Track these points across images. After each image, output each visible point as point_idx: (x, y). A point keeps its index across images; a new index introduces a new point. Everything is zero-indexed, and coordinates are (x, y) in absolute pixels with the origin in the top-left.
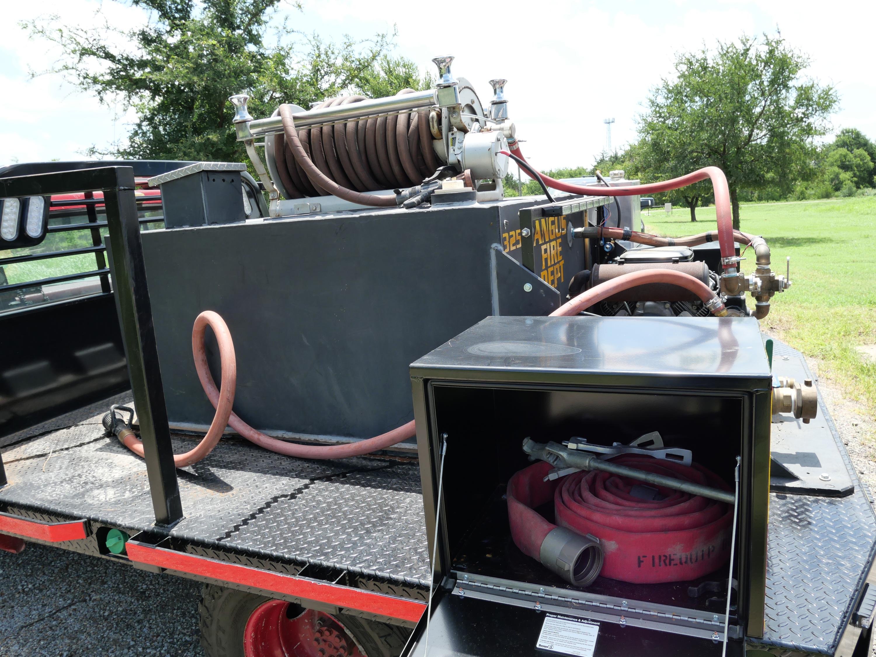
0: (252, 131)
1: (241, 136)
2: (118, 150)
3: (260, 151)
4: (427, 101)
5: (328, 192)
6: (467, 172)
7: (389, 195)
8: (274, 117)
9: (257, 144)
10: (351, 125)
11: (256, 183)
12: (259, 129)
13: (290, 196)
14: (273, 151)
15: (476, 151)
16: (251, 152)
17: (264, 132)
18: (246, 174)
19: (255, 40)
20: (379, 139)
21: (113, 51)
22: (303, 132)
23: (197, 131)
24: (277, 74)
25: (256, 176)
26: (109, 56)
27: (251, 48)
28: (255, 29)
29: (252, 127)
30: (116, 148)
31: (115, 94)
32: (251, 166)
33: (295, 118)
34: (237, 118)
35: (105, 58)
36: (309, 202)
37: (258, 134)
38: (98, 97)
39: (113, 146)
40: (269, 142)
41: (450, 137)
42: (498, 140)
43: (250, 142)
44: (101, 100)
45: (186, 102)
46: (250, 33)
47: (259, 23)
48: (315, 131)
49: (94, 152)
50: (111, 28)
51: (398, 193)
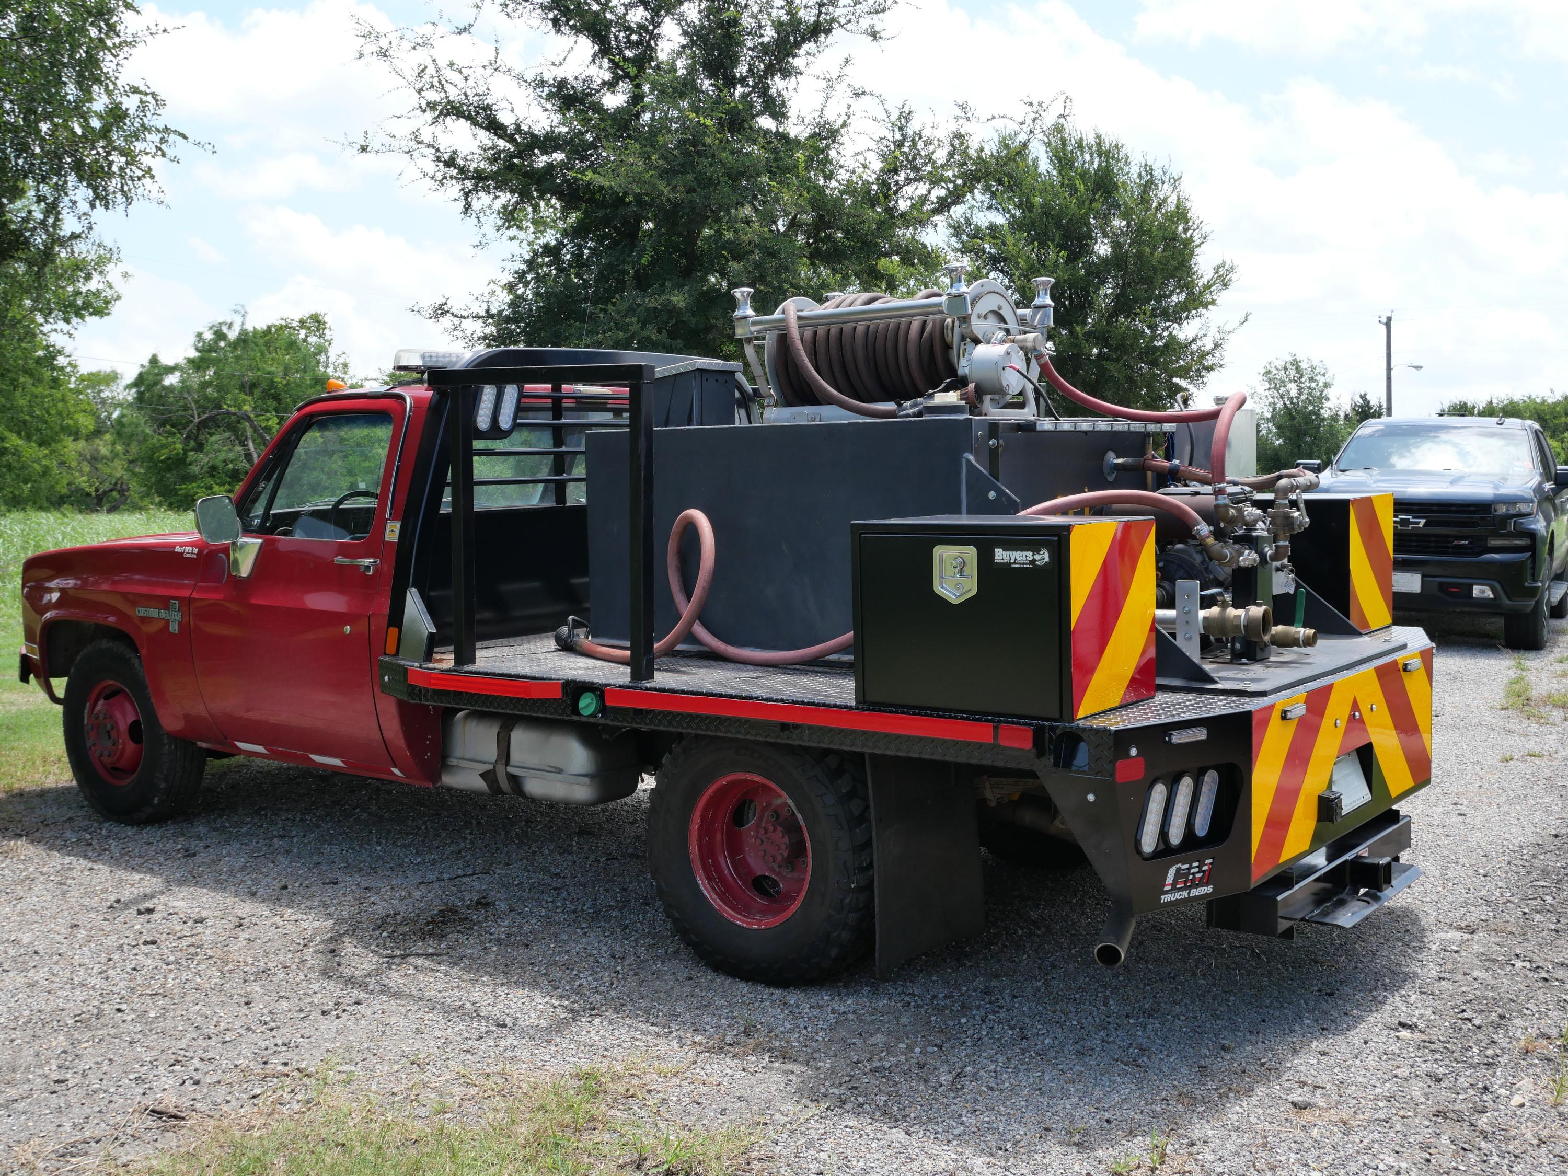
0: (753, 329)
1: (740, 332)
2: (488, 311)
3: (759, 349)
4: (936, 309)
5: (829, 401)
6: (972, 386)
7: (891, 406)
8: (777, 315)
9: (756, 342)
10: (861, 328)
11: (749, 387)
12: (762, 327)
13: (789, 404)
14: (774, 350)
15: (984, 362)
16: (749, 350)
17: (766, 330)
18: (740, 377)
19: (776, 108)
20: (889, 345)
21: (506, 118)
22: (808, 333)
23: (642, 282)
24: (809, 179)
25: (752, 380)
26: (494, 126)
27: (766, 122)
28: (777, 84)
29: (754, 323)
30: (485, 306)
31: (492, 196)
32: (746, 365)
33: (800, 318)
34: (738, 313)
35: (487, 129)
36: (808, 410)
37: (759, 332)
38: (462, 203)
39: (478, 303)
40: (769, 341)
41: (962, 348)
42: (1008, 354)
43: (749, 340)
44: (467, 208)
45: (625, 223)
46: (764, 92)
47: (787, 73)
48: (821, 331)
49: (443, 313)
50: (503, 69)
51: (900, 405)
